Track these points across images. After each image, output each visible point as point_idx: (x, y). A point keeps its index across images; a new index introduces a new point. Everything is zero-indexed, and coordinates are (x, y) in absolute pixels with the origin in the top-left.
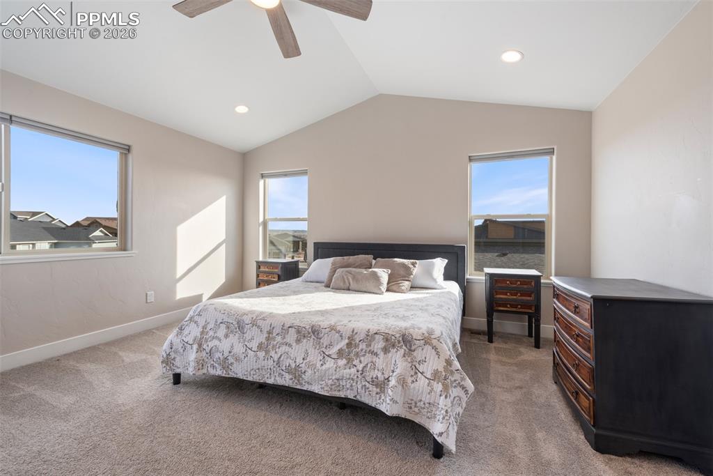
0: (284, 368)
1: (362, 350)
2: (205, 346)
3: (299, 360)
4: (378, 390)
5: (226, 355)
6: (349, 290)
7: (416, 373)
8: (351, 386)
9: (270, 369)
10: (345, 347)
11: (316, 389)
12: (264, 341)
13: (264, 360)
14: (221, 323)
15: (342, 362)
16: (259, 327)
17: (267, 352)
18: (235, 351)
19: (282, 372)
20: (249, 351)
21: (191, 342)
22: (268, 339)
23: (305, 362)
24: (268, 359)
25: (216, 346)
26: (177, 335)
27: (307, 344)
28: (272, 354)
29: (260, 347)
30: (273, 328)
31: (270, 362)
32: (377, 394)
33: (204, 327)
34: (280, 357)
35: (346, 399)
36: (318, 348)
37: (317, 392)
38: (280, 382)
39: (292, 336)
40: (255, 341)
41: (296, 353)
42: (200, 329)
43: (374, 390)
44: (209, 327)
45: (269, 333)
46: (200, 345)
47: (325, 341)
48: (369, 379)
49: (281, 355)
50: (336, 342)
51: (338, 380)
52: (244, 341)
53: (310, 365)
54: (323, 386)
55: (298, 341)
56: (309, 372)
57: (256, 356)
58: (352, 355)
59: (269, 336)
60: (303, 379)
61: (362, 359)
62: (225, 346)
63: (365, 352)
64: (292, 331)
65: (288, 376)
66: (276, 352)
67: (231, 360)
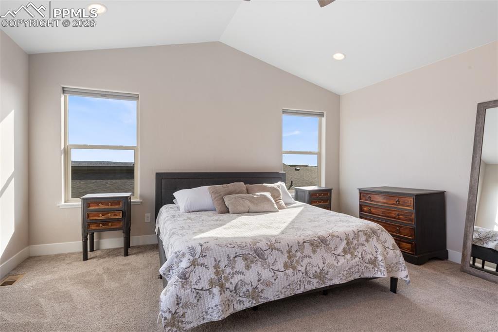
0: (311, 276)
1: (356, 244)
2: (227, 285)
3: (321, 266)
4: (373, 266)
5: (255, 285)
6: (248, 212)
7: (385, 249)
8: (359, 270)
9: (300, 281)
10: (346, 246)
11: (337, 281)
12: (287, 260)
13: (294, 275)
14: (236, 257)
15: (348, 256)
16: (278, 250)
17: (294, 268)
18: (263, 278)
19: (310, 279)
20: (278, 273)
21: (207, 287)
22: (290, 257)
23: (326, 265)
24: (297, 273)
25: (241, 280)
26: (183, 287)
27: (321, 252)
28: (299, 268)
29: (286, 266)
30: (291, 247)
31: (300, 275)
32: (373, 268)
33: (216, 267)
34: (306, 268)
35: (355, 280)
36: (329, 252)
37: (338, 283)
38: (309, 288)
39: (308, 250)
40: (279, 263)
41: (317, 261)
42: (212, 270)
43: (371, 266)
44: (222, 265)
45: (289, 252)
46: (222, 286)
47: (332, 246)
48: (367, 261)
49: (306, 266)
50: (339, 244)
51: (349, 269)
52: (269, 266)
53: (330, 266)
54: (341, 277)
55: (314, 251)
56: (331, 271)
57: (286, 274)
58: (352, 249)
59: (290, 255)
60: (326, 278)
61: (358, 250)
62: (251, 276)
63: (358, 245)
64: (307, 245)
65: (315, 281)
66: (301, 266)
67: (261, 287)
